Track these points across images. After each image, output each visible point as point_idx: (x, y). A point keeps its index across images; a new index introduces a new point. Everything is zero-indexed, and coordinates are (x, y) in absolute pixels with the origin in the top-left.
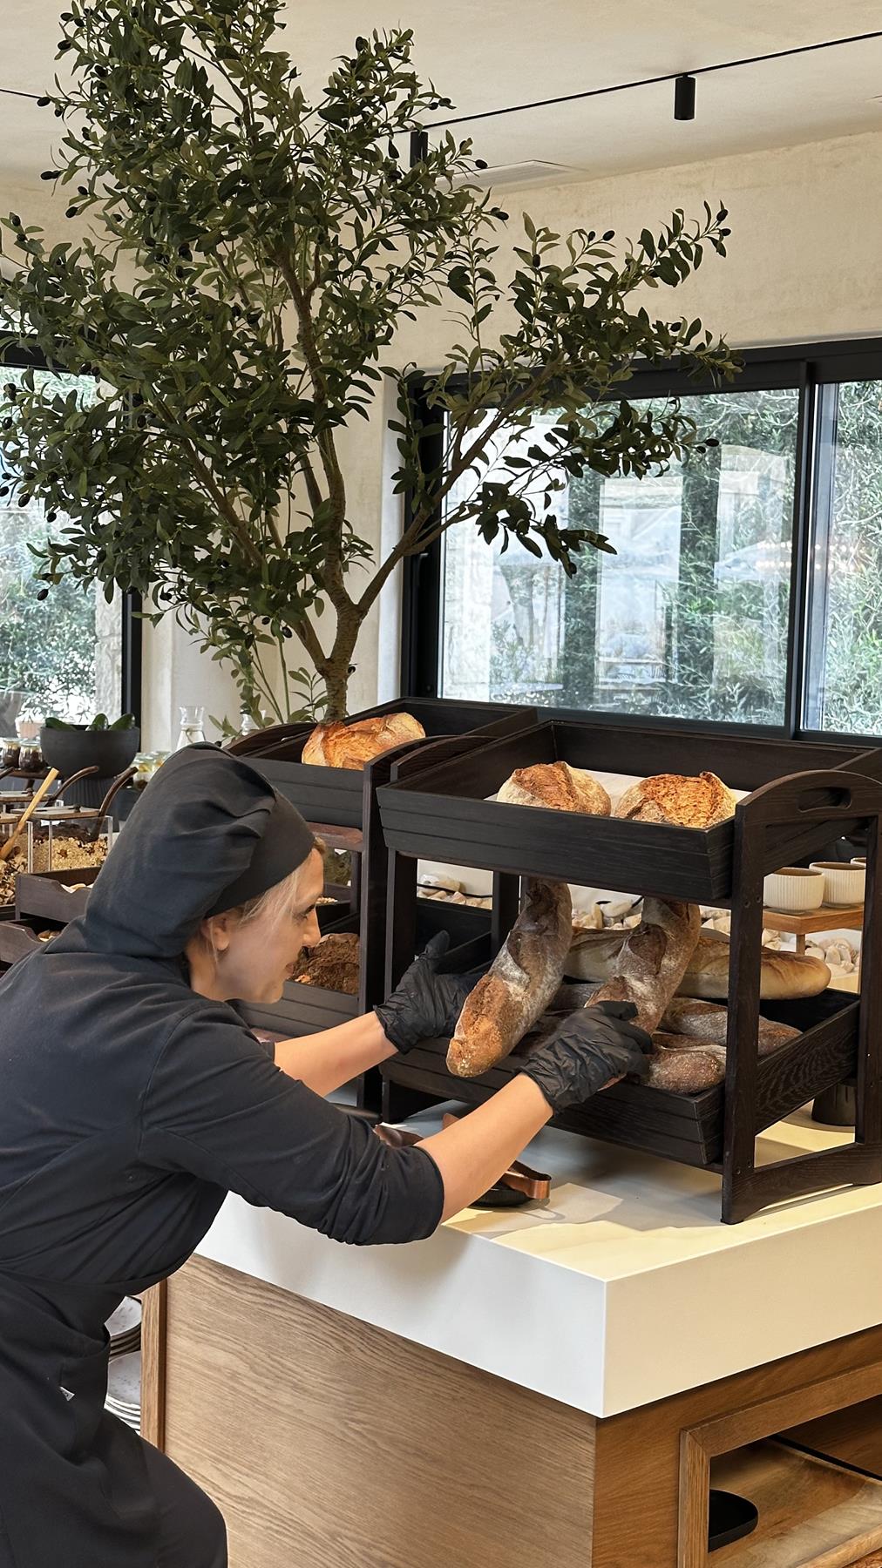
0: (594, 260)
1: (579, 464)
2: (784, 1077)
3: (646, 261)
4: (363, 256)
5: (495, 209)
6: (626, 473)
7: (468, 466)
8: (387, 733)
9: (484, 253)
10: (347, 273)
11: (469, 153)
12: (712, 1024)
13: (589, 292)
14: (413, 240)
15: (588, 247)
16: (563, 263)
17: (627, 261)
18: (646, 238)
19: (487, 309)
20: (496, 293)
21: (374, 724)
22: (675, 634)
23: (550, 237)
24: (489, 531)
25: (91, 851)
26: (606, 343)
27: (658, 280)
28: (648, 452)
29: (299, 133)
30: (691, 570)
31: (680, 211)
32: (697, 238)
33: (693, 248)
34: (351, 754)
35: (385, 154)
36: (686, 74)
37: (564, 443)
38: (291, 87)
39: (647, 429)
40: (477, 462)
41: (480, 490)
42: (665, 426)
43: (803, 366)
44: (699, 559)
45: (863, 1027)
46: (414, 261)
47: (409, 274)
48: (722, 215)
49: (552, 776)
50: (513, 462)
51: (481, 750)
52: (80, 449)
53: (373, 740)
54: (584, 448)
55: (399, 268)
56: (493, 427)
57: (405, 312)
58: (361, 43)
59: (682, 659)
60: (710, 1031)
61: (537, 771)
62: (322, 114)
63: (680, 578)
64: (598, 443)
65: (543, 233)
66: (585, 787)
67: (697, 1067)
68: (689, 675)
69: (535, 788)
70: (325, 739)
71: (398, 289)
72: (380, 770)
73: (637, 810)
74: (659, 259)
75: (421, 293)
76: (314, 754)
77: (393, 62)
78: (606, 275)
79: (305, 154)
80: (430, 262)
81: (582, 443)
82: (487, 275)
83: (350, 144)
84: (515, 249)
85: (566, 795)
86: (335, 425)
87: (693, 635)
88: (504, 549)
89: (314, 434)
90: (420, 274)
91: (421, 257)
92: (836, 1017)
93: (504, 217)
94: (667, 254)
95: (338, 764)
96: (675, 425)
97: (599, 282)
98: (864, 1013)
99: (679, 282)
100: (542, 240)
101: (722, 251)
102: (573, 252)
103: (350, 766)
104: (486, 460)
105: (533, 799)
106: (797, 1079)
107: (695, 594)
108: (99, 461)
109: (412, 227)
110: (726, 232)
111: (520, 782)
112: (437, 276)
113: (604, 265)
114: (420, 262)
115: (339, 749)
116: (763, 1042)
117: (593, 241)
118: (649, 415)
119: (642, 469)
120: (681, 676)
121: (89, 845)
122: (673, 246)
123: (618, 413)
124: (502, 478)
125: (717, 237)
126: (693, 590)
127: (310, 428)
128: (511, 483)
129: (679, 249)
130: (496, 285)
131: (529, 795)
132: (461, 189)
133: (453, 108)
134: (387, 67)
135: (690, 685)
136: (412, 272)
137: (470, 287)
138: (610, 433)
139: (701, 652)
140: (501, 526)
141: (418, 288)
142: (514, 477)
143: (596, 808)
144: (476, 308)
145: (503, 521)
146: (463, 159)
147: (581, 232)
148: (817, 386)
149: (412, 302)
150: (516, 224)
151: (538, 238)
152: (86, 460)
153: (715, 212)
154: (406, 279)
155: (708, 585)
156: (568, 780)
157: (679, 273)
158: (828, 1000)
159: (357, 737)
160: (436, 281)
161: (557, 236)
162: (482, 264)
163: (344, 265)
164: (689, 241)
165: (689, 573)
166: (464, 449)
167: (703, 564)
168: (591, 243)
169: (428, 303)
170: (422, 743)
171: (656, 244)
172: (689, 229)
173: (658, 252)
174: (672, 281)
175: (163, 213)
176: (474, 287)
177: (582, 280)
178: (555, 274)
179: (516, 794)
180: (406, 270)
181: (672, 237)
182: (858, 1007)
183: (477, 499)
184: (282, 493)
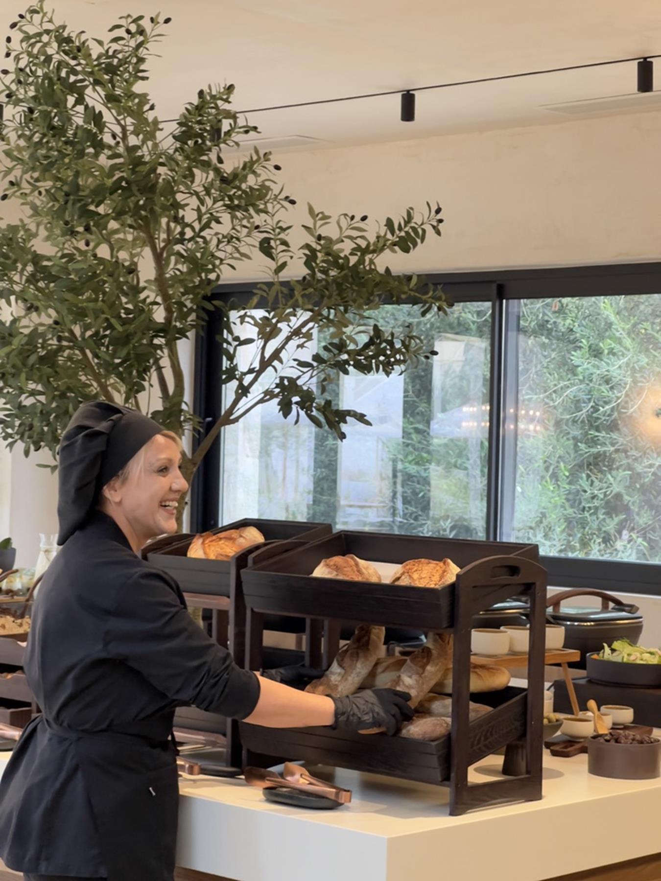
0: (355, 234)
1: (347, 366)
2: (484, 733)
3: (389, 236)
4: (202, 230)
5: (287, 198)
6: (377, 371)
7: (270, 365)
8: (241, 539)
9: (283, 230)
10: (190, 240)
11: (268, 160)
12: (443, 706)
13: (351, 254)
14: (233, 217)
15: (351, 225)
16: (335, 236)
17: (378, 237)
18: (389, 223)
19: (284, 265)
20: (290, 254)
21: (233, 533)
22: (399, 480)
23: (325, 217)
24: (286, 408)
25: (21, 625)
26: (364, 290)
27: (396, 248)
28: (392, 360)
29: (156, 145)
30: (412, 431)
31: (412, 208)
32: (422, 224)
33: (420, 231)
34: (220, 551)
35: (214, 160)
36: (408, 91)
37: (336, 352)
38: (150, 116)
39: (391, 343)
40: (276, 363)
41: (278, 381)
42: (403, 342)
43: (494, 287)
44: (419, 422)
45: (529, 705)
46: (234, 231)
47: (230, 239)
48: (438, 211)
49: (347, 562)
50: (302, 364)
51: (301, 549)
52: (21, 357)
53: (234, 543)
54: (349, 355)
55: (223, 235)
56: (288, 339)
57: (229, 265)
58: (201, 93)
59: (406, 501)
60: (441, 710)
61: (338, 560)
62: (174, 137)
63: (403, 437)
64: (359, 353)
65: (320, 216)
66: (367, 568)
67: (435, 725)
68: (411, 514)
69: (337, 568)
70: (203, 543)
71: (223, 249)
72: (242, 560)
73: (398, 579)
74: (398, 237)
75: (238, 252)
76: (197, 551)
77: (220, 103)
78: (363, 244)
79: (161, 160)
80: (245, 231)
81: (348, 353)
82: (284, 243)
83: (192, 157)
84: (303, 226)
85: (356, 573)
86: (180, 338)
87: (413, 482)
88: (297, 422)
89: (166, 345)
90: (238, 239)
91: (238, 228)
92: (514, 700)
93: (293, 202)
94: (403, 234)
95: (212, 557)
96: (410, 342)
97: (358, 248)
98: (529, 698)
99: (411, 251)
100: (321, 219)
101: (438, 233)
102: (340, 228)
103: (220, 558)
104: (281, 362)
105: (337, 575)
106: (491, 735)
107: (415, 449)
108: (33, 365)
109: (231, 208)
110: (440, 221)
111: (328, 565)
112: (249, 240)
113: (362, 237)
114: (238, 231)
115: (212, 548)
116: (472, 716)
117: (355, 220)
118: (392, 335)
119: (389, 370)
120: (405, 515)
121: (19, 621)
122: (406, 229)
123: (372, 333)
124: (293, 373)
125: (435, 224)
126: (413, 446)
127: (163, 341)
128: (299, 377)
129: (410, 230)
130: (290, 249)
131: (335, 573)
132: (263, 181)
133: (259, 132)
134: (217, 107)
135: (412, 521)
136: (232, 237)
137: (273, 251)
138: (367, 346)
139: (420, 495)
140: (294, 407)
141: (237, 249)
142: (301, 373)
143: (374, 580)
144: (277, 263)
145: (296, 403)
146: (265, 164)
147: (346, 215)
148: (504, 301)
149: (233, 258)
150: (301, 208)
151: (318, 218)
152: (24, 364)
153: (434, 208)
154: (229, 242)
155: (425, 442)
156: (357, 564)
157: (411, 246)
158: (510, 692)
159: (222, 542)
160: (250, 243)
161: (329, 217)
162: (282, 236)
163: (189, 233)
164: (417, 226)
165: (410, 434)
166: (267, 355)
167: (420, 426)
168: (353, 222)
169: (243, 258)
170: (265, 545)
171: (396, 226)
172: (417, 219)
173: (397, 232)
174: (406, 250)
175: (74, 204)
176: (276, 250)
177: (346, 247)
178: (328, 242)
179: (326, 573)
180: (229, 237)
181: (407, 223)
182: (526, 696)
183: (276, 387)
184: (146, 384)
